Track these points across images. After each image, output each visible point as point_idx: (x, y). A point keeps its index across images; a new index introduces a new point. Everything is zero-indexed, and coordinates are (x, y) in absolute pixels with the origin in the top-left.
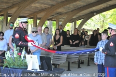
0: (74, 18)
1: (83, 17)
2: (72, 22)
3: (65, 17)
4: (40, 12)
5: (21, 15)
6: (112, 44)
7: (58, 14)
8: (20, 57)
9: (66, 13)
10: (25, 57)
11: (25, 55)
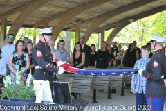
0: (100, 26)
1: (114, 25)
2: (98, 33)
3: (89, 25)
4: (53, 19)
5: (26, 23)
6: (156, 64)
7: (78, 21)
8: (26, 84)
9: (90, 20)
10: (32, 84)
11: (32, 81)
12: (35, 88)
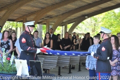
0: (64, 21)
1: (74, 21)
2: (62, 26)
3: (56, 20)
4: (30, 16)
5: (10, 18)
6: (103, 49)
7: (48, 17)
8: (9, 62)
9: (57, 16)
10: (14, 62)
11: (14, 60)
12: (16, 65)
